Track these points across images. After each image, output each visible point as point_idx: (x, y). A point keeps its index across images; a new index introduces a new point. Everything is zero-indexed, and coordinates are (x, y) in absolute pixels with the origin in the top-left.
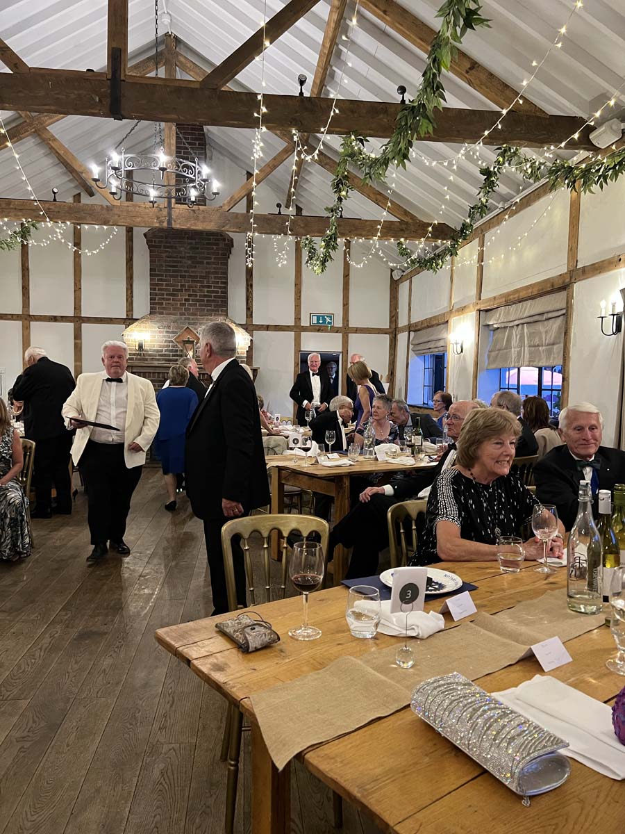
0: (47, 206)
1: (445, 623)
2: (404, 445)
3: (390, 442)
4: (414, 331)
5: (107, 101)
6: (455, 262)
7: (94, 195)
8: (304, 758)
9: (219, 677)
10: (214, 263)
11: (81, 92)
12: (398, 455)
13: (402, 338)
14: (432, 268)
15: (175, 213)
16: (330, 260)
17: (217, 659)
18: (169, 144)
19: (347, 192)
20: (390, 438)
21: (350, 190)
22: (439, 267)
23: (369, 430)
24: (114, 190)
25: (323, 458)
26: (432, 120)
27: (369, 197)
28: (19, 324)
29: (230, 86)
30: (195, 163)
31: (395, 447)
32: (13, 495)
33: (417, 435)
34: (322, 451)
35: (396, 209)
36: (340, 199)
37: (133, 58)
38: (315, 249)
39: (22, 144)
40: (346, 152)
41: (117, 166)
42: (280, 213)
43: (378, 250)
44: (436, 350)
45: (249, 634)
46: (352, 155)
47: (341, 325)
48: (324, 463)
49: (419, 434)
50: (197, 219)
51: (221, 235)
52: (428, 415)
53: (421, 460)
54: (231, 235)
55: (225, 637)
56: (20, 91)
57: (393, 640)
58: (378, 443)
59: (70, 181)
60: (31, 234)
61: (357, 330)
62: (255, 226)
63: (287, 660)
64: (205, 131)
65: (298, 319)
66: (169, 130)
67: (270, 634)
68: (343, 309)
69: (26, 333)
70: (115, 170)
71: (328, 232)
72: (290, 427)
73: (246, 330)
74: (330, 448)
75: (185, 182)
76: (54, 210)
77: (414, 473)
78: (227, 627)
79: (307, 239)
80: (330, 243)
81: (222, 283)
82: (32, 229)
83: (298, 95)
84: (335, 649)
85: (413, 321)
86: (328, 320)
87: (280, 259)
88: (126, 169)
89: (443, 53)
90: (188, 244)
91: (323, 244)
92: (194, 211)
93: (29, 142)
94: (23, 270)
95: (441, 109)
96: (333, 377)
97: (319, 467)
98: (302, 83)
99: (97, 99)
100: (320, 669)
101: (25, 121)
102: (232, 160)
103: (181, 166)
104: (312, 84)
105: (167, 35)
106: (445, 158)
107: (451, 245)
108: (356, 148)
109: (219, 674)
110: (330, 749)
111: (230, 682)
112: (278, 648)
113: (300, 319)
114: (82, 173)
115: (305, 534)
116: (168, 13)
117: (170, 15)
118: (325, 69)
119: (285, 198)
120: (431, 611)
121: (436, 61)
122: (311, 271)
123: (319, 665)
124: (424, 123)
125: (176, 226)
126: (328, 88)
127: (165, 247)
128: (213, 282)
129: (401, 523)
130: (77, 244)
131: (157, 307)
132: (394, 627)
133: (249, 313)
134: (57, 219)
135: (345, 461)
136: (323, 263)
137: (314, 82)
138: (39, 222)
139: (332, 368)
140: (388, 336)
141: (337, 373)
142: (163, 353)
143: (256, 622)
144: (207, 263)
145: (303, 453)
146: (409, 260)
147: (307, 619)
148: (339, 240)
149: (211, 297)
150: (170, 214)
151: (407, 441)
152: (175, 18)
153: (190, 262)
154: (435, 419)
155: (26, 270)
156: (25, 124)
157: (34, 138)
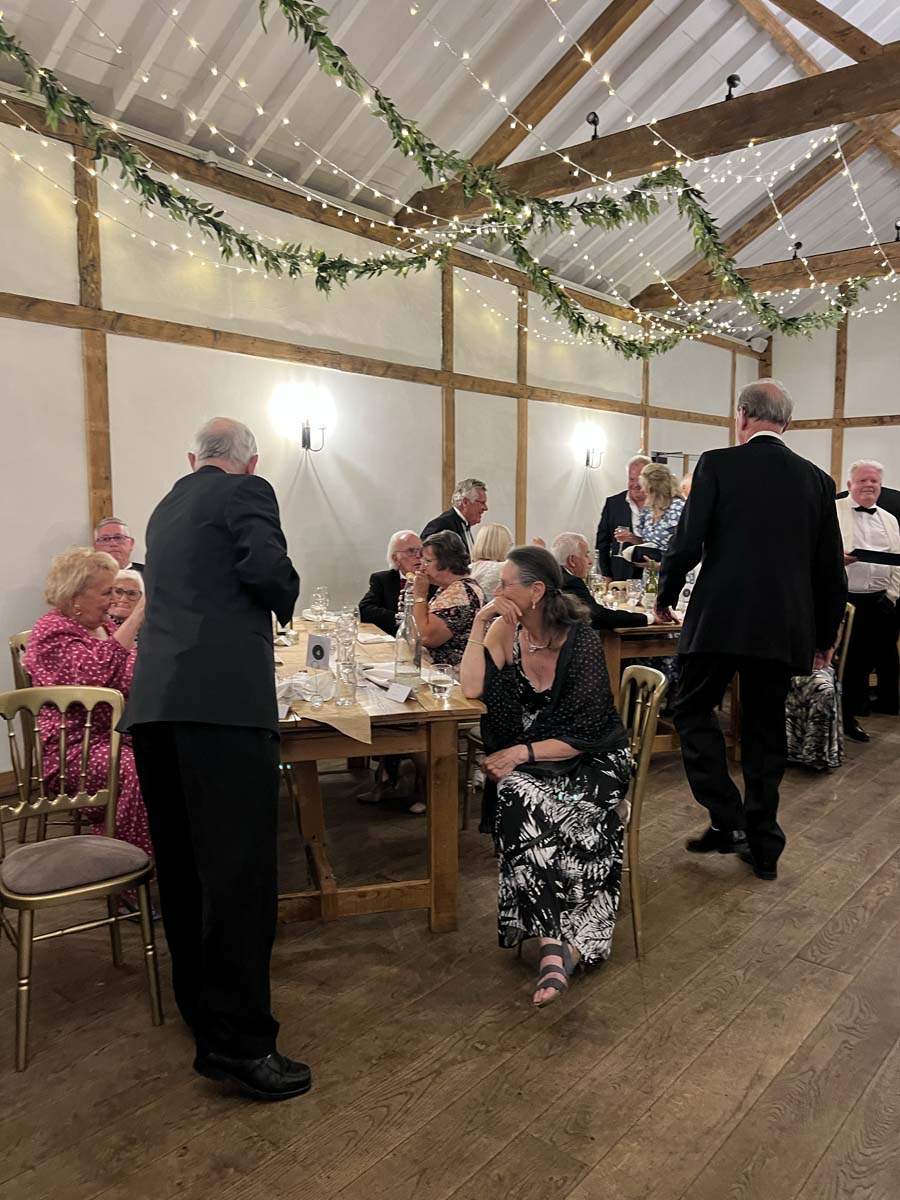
0: (887, 250)
28: (827, 432)
56: (867, 87)
60: (860, 297)
69: (837, 445)
82: (861, 291)
93: (865, 160)
94: (838, 354)
101: (860, 131)
138: (873, 277)
155: (842, 353)
156: (861, 134)
157: (871, 152)
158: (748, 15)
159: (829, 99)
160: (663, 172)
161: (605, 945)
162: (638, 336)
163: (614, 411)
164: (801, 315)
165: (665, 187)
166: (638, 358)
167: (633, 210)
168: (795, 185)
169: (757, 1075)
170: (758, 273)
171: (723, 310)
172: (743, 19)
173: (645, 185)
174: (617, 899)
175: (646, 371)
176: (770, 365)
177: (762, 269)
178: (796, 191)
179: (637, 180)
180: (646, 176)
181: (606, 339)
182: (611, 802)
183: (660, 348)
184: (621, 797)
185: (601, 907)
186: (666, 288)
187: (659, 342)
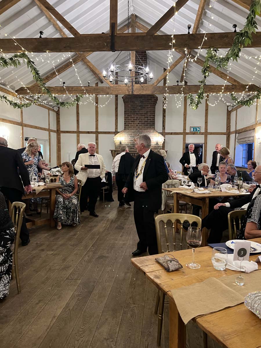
0: (86, 88)
1: (258, 267)
2: (234, 184)
3: (227, 183)
4: (238, 133)
5: (109, 45)
6: (259, 102)
7: (103, 83)
8: (196, 320)
9: (157, 281)
10: (149, 108)
11: (99, 42)
12: (231, 189)
13: (232, 137)
14: (247, 105)
15: (135, 88)
16: (200, 104)
17: (156, 273)
18: (133, 60)
19: (209, 74)
20: (227, 181)
21: (210, 73)
22: (251, 104)
23: (218, 178)
24: (111, 80)
25: (196, 190)
26: (251, 38)
27: (218, 75)
28: (76, 135)
29: (158, 33)
30: (143, 66)
31: (230, 186)
32: (74, 201)
33: (240, 180)
34: (196, 186)
35: (231, 79)
36: (205, 77)
37: (119, 25)
38: (193, 99)
39: (77, 65)
40: (209, 56)
41: (113, 70)
42: (178, 85)
43: (222, 98)
44: (249, 141)
45: (169, 264)
46: (211, 57)
47: (204, 131)
48: (197, 192)
49: (242, 180)
50: (143, 90)
51: (153, 96)
52: (245, 171)
53: (242, 191)
54: (157, 95)
55: (159, 264)
56: (77, 44)
57: (233, 272)
58: (222, 183)
59: (94, 78)
60: (80, 99)
61: (211, 134)
62: (168, 91)
63: (186, 277)
64: (147, 52)
65: (185, 129)
66: (132, 54)
67: (178, 265)
68: (205, 124)
69: (78, 138)
70: (112, 72)
71: (199, 91)
72: (181, 176)
73: (162, 135)
74: (200, 185)
75: (139, 75)
76: (89, 90)
77: (238, 197)
78: (160, 260)
79: (190, 95)
80: (200, 96)
81: (153, 116)
82: (81, 98)
83: (187, 33)
84: (207, 274)
85: (237, 129)
86: (198, 129)
87: (178, 104)
88: (116, 71)
89: (257, 8)
90: (140, 100)
91: (197, 97)
92: (142, 86)
93: (80, 64)
94: (77, 114)
95: (255, 33)
96: (200, 154)
97: (195, 193)
98: (189, 28)
99: (106, 44)
100: (200, 282)
101: (78, 56)
102: (158, 64)
103: (137, 68)
104: (193, 28)
105: (132, 15)
106: (255, 55)
107: (257, 94)
108: (213, 54)
109: (157, 280)
110: (208, 318)
111: (162, 284)
112: (182, 271)
113: (186, 129)
114: (99, 74)
115: (191, 223)
116: (133, 6)
117: (134, 6)
118: (199, 21)
119: (180, 78)
120: (251, 261)
121: (253, 12)
122: (191, 109)
123: (200, 280)
124: (247, 40)
125: (135, 93)
126: (200, 29)
127: (130, 102)
128: (150, 116)
129: (234, 220)
130: (97, 103)
131: (127, 127)
132: (233, 266)
133: (164, 128)
134: (90, 93)
135: (207, 191)
136: (197, 105)
137: (194, 27)
138: (83, 95)
139: (200, 150)
140: (226, 135)
141: (202, 152)
142: (129, 145)
143: (172, 259)
144: (147, 108)
145: (188, 187)
146: (237, 101)
147: (194, 260)
148: (204, 94)
149: (148, 122)
150: (132, 89)
151: (236, 183)
152: (136, 8)
153: (140, 108)
154: (248, 173)
155: (78, 114)
156: (78, 57)
157: (81, 62)
158: (46, 16)
159: (67, 45)
160: (22, 54)
161: (6, 292)
162: (18, 102)
163: (11, 124)
164: (65, 102)
165: (22, 58)
166: (18, 108)
167: (12, 63)
168: (63, 66)
169: (54, 316)
170: (54, 89)
171: (45, 98)
172: (44, 17)
173: (16, 56)
174: (10, 276)
175: (22, 112)
176: (59, 115)
177: (55, 88)
178: (63, 68)
179: (13, 54)
180: (16, 54)
181: (7, 101)
182: (8, 245)
183: (25, 106)
184: (11, 243)
185: (5, 280)
186: (25, 88)
187: (25, 104)
